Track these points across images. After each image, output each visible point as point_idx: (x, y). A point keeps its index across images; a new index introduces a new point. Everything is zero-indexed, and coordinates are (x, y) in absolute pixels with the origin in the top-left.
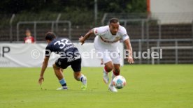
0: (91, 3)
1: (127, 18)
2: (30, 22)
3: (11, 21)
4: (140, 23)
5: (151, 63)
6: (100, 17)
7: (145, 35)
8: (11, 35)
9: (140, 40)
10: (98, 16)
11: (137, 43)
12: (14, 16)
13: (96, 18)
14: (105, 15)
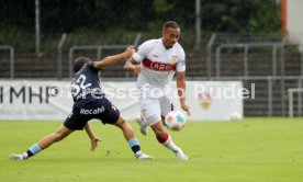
0: (191, 16)
1: (249, 41)
2: (90, 47)
3: (61, 44)
4: (270, 49)
5: (287, 116)
6: (205, 38)
7: (278, 69)
8: (60, 67)
9: (269, 78)
10: (203, 37)
11: (266, 81)
12: (64, 36)
13: (198, 40)
14: (214, 36)
